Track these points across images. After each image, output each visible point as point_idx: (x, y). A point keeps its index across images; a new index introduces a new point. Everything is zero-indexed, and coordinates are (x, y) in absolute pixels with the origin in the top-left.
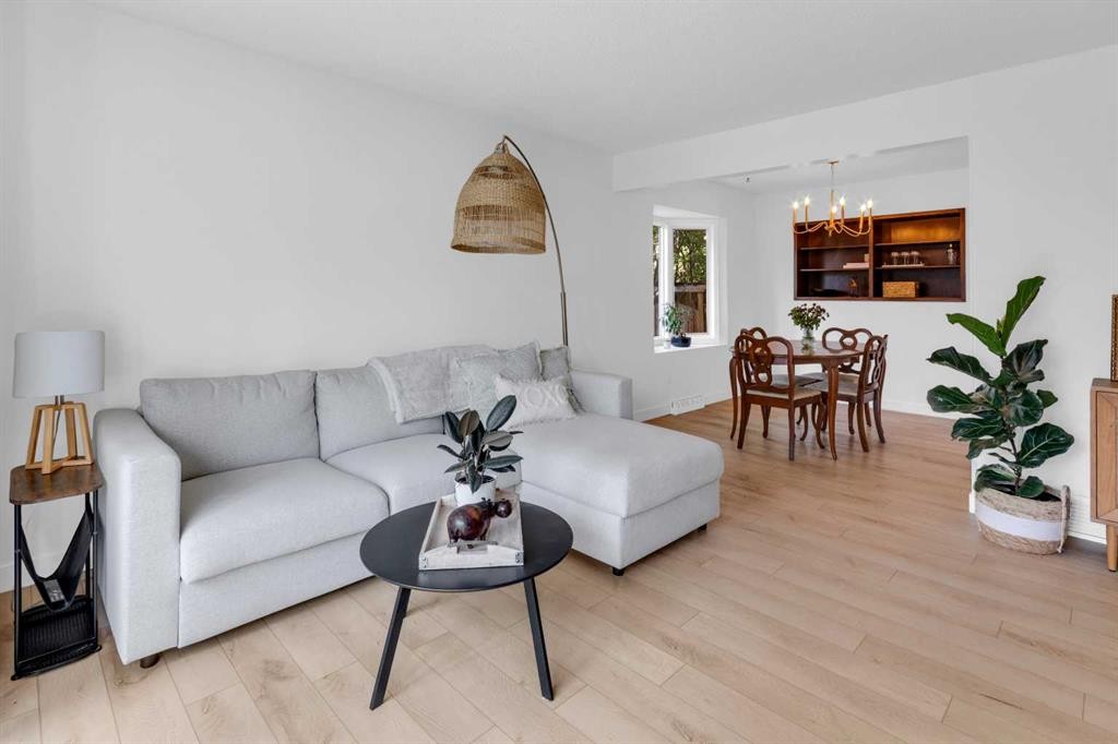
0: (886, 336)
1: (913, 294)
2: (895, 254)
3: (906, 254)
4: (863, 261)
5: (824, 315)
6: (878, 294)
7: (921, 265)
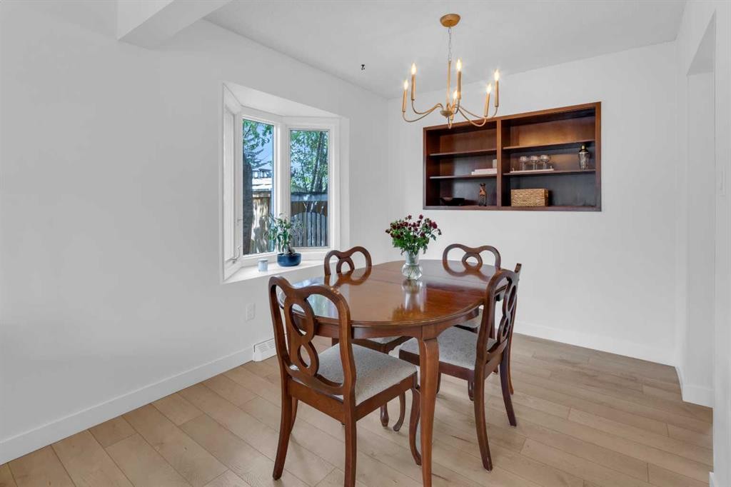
0: (519, 266)
1: (542, 201)
2: (524, 159)
3: (535, 158)
4: (491, 167)
5: (435, 232)
6: (506, 202)
7: (551, 170)
